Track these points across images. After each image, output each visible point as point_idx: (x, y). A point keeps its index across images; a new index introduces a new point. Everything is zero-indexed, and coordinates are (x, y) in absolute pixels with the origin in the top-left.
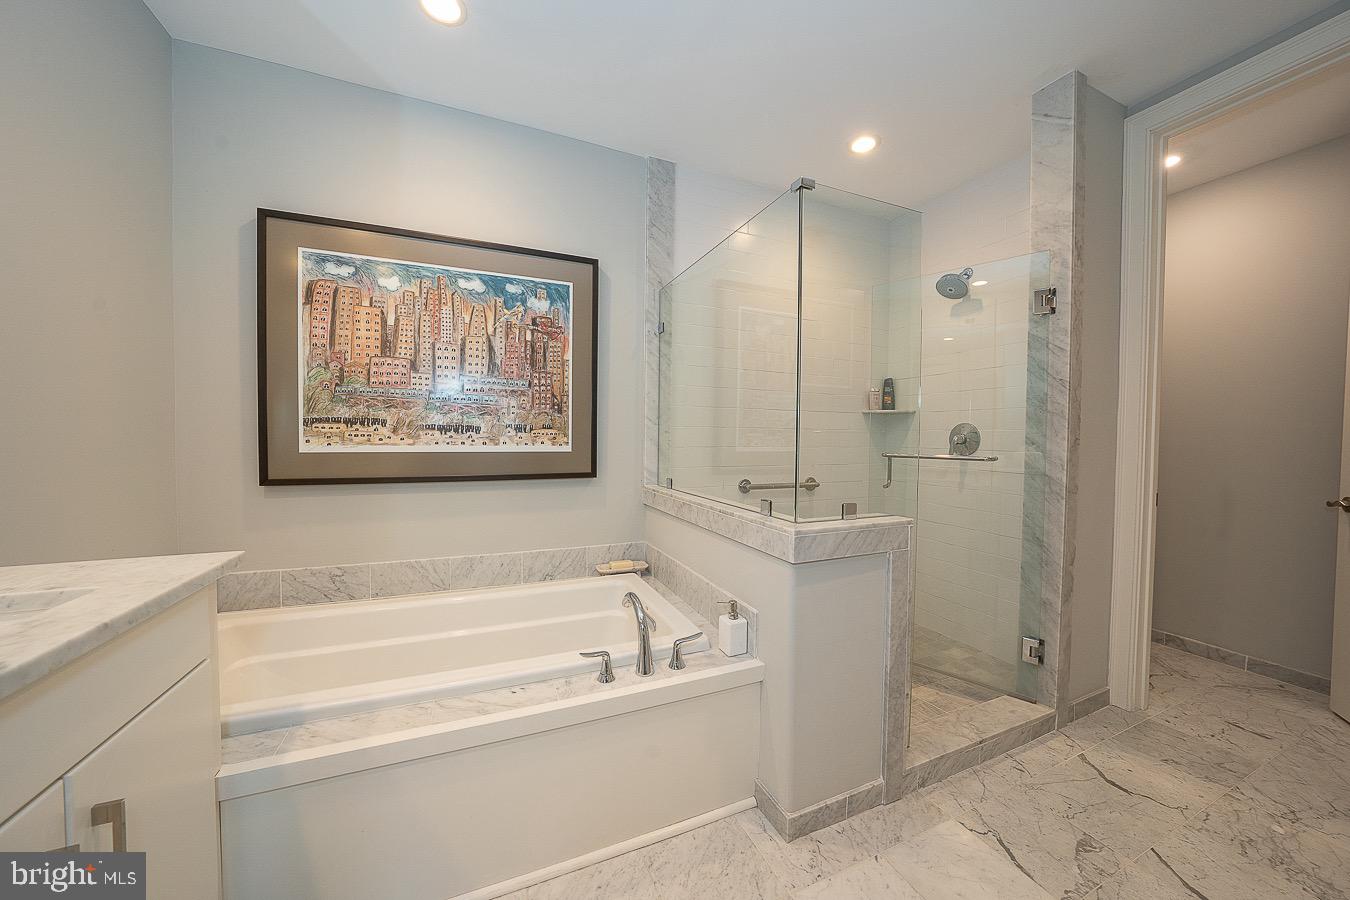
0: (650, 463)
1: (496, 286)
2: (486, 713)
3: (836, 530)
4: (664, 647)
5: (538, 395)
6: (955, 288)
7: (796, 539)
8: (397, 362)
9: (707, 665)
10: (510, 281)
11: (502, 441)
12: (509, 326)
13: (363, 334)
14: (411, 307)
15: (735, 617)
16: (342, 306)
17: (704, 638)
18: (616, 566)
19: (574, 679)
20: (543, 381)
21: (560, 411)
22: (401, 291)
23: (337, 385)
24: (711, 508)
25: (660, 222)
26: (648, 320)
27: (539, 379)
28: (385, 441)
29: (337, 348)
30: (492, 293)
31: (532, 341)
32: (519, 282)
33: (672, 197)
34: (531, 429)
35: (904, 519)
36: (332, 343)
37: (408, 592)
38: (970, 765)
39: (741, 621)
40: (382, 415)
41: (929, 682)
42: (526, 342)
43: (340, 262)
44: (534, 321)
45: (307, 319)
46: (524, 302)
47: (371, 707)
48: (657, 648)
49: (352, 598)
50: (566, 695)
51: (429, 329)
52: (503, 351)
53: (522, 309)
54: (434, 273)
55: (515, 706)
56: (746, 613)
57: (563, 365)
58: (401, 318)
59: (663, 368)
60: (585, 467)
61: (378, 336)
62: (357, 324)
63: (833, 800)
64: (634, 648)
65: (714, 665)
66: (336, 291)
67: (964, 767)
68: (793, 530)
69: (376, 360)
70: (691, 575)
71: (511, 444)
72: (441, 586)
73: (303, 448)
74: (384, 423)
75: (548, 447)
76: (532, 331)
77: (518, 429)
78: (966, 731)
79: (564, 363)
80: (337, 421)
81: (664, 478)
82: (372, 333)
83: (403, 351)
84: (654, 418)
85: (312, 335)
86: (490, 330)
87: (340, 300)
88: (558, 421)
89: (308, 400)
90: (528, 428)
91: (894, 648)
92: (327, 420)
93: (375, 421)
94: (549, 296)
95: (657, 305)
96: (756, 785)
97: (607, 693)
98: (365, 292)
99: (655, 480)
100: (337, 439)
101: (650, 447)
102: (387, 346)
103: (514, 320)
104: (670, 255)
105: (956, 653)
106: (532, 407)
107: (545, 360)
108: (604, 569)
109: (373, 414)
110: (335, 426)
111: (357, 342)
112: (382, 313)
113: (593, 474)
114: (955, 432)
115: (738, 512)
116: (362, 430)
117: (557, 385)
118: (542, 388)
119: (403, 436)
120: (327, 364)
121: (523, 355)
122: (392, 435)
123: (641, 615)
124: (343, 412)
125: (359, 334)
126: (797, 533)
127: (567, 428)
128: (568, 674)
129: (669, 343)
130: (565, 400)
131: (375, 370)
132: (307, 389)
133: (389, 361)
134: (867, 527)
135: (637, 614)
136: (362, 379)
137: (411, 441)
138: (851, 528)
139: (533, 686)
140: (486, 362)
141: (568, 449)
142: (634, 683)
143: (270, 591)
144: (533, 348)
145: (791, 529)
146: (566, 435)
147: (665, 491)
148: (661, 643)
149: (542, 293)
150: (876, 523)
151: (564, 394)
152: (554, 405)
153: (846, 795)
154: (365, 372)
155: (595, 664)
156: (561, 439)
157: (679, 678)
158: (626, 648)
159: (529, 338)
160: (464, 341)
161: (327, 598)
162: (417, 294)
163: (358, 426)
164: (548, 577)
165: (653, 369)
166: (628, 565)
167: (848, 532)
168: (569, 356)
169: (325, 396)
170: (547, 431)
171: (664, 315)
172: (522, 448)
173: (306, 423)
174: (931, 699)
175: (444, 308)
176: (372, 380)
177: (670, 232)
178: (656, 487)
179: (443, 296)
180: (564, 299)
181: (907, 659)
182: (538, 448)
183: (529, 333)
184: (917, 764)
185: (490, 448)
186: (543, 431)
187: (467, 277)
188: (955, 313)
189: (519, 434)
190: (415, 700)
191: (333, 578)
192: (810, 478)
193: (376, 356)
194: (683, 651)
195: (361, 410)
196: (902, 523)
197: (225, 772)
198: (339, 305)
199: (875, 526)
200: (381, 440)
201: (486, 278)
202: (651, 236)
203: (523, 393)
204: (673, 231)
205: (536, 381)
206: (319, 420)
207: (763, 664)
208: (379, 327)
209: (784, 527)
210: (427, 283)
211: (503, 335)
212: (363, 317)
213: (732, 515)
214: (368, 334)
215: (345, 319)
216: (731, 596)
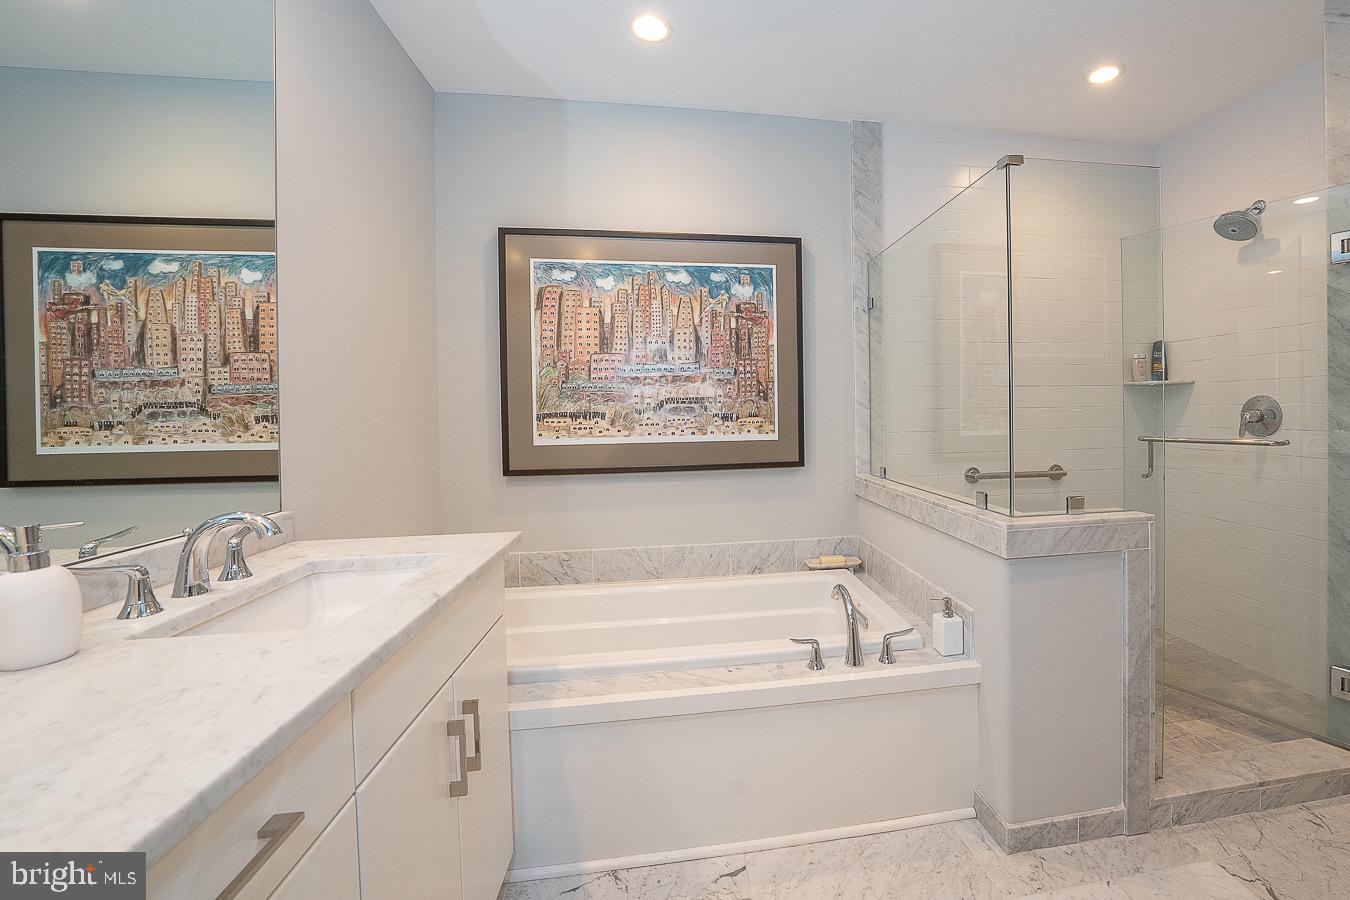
0: (861, 449)
1: (701, 276)
2: (706, 685)
3: (1056, 525)
4: (874, 641)
5: (743, 383)
6: (1239, 226)
7: (1008, 533)
8: (613, 358)
9: (919, 663)
10: (715, 270)
11: (709, 431)
12: (714, 315)
13: (582, 334)
14: (625, 304)
15: (950, 615)
16: (566, 309)
17: (914, 636)
18: (826, 561)
19: (785, 665)
20: (748, 369)
21: (766, 398)
22: (616, 291)
23: (563, 382)
24: (925, 500)
25: (867, 188)
26: (855, 296)
27: (745, 367)
28: (605, 433)
29: (563, 348)
30: (697, 285)
31: (737, 328)
32: (723, 270)
33: (879, 161)
34: (738, 418)
35: (1142, 515)
36: (559, 345)
37: (625, 580)
38: (1246, 810)
39: (956, 619)
40: (601, 408)
41: (1210, 716)
42: (731, 329)
43: (564, 268)
44: (738, 309)
45: (538, 323)
46: (728, 290)
47: (610, 672)
48: (867, 642)
49: (577, 582)
50: (777, 677)
51: (641, 324)
52: (709, 342)
53: (726, 296)
54: (644, 269)
55: (730, 682)
56: (962, 612)
57: (768, 350)
58: (616, 316)
59: (874, 345)
60: (791, 456)
61: (597, 333)
62: (579, 326)
63: (1062, 818)
64: (843, 640)
65: (927, 662)
66: (562, 293)
67: (1236, 811)
68: (1005, 524)
69: (595, 357)
70: (906, 571)
71: (718, 434)
72: (655, 575)
73: (537, 442)
74: (603, 416)
75: (755, 436)
76: (737, 318)
77: (725, 418)
78: (1242, 771)
79: (768, 349)
80: (564, 415)
81: (877, 467)
82: (592, 331)
83: (619, 347)
84: (866, 402)
85: (543, 338)
86: (697, 320)
87: (565, 303)
88: (764, 408)
89: (540, 397)
90: (734, 416)
91: (1134, 659)
92: (556, 415)
93: (596, 414)
94: (753, 281)
95: (866, 280)
96: (976, 795)
97: (816, 678)
98: (585, 294)
99: (868, 469)
100: (564, 432)
101: (861, 433)
102: (605, 343)
103: (719, 309)
104: (878, 223)
105: (1254, 687)
106: (738, 395)
107: (750, 347)
108: (814, 563)
109: (594, 408)
110: (562, 420)
111: (579, 341)
112: (600, 312)
113: (801, 463)
114: (1248, 406)
115: (951, 505)
116: (586, 423)
117: (762, 371)
118: (748, 375)
119: (619, 428)
120: (555, 363)
121: (728, 343)
122: (610, 427)
123: (849, 608)
124: (569, 407)
125: (580, 333)
126: (1010, 527)
127: (773, 415)
128: (780, 660)
129: (879, 320)
130: (770, 386)
131: (595, 366)
132: (540, 386)
133: (607, 357)
134: (1095, 522)
135: (846, 607)
136: (584, 375)
137: (627, 433)
138: (1074, 523)
139: (747, 667)
140: (693, 352)
141: (775, 437)
142: (843, 673)
143: (511, 572)
144: (737, 334)
145: (1003, 523)
146: (772, 423)
147: (878, 481)
148: (870, 638)
149: (746, 278)
150: (1106, 518)
151: (770, 380)
152: (759, 392)
153: (1078, 816)
154: (587, 369)
155: (805, 653)
156: (767, 427)
157: (888, 671)
158: (835, 640)
159: (733, 325)
160: (672, 332)
161: (558, 581)
162: (630, 292)
163: (581, 420)
164: (756, 570)
165: (861, 348)
166: (839, 560)
167: (1071, 527)
168: (774, 341)
169: (554, 393)
170: (753, 419)
171: (873, 289)
172: (729, 438)
173: (538, 419)
174: (1208, 734)
175: (654, 302)
176: (593, 376)
177: (878, 198)
178: (868, 476)
179: (653, 291)
180: (767, 282)
181: (1152, 674)
182: (744, 437)
183: (733, 321)
184: (1169, 796)
185: (699, 438)
186: (749, 419)
187: (674, 270)
188: (1243, 258)
189: (726, 423)
190: (645, 670)
191: (561, 562)
192: (1056, 466)
193: (596, 353)
194: (893, 647)
195: (583, 405)
196: (1140, 519)
197: (512, 708)
198: (564, 308)
199: (1104, 521)
200: (601, 432)
201: (692, 270)
202: (857, 206)
203: (729, 382)
204: (881, 196)
205: (741, 369)
206: (549, 416)
207: (979, 665)
208: (597, 326)
209: (998, 521)
210: (638, 280)
211: (709, 324)
212: (584, 318)
213: (945, 508)
214: (589, 333)
215: (569, 321)
216: (946, 594)
